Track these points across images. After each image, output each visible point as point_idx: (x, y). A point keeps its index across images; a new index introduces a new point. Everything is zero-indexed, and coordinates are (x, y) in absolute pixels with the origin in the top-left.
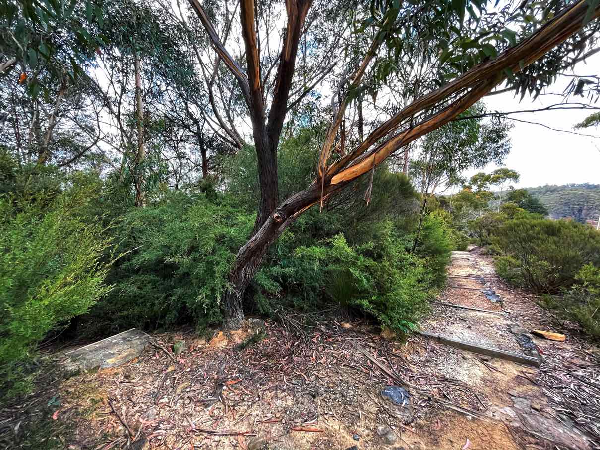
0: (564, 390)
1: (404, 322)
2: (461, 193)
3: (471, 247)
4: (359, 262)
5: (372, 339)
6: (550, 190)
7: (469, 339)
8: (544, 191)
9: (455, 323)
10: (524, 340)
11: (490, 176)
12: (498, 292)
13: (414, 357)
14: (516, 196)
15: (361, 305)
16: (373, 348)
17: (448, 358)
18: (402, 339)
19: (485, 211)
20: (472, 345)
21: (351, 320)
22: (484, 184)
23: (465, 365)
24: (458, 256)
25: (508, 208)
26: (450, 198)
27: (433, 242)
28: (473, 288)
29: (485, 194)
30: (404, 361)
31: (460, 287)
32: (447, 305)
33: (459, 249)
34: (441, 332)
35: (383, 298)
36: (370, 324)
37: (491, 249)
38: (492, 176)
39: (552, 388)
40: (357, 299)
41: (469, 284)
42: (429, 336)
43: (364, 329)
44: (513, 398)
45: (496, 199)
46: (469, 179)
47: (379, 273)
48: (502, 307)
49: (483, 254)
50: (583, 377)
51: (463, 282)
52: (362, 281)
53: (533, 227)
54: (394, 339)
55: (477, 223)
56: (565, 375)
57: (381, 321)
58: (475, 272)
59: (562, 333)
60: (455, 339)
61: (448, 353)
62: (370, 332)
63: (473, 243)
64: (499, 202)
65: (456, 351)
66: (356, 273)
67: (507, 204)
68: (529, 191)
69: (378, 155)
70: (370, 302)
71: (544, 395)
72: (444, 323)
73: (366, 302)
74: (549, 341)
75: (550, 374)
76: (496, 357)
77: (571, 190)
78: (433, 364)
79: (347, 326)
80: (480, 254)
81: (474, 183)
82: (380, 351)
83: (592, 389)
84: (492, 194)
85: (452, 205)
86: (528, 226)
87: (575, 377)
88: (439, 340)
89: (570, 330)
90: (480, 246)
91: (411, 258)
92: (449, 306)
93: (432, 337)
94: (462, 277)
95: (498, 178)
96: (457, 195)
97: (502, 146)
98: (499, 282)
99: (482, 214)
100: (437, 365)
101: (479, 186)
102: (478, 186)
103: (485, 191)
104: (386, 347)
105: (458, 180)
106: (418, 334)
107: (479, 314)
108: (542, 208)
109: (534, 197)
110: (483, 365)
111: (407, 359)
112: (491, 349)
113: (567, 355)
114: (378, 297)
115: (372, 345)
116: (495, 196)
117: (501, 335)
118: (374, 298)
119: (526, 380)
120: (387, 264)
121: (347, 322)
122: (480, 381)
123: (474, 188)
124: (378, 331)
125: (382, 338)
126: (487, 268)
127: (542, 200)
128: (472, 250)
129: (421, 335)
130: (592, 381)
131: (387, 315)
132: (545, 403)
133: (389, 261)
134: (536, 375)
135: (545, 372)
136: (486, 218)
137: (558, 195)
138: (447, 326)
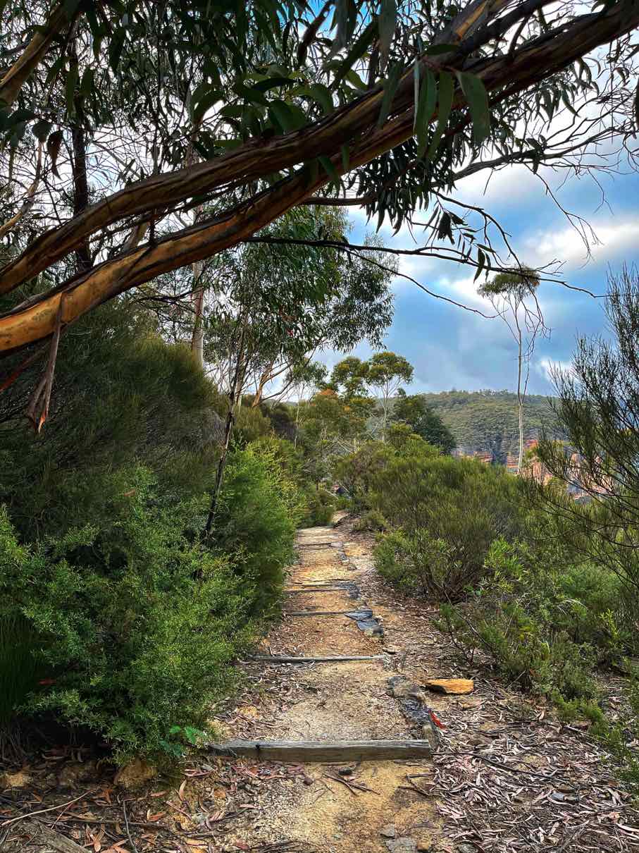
0: (467, 793)
1: (174, 730)
2: (318, 400)
3: (337, 517)
4: (53, 586)
5: (91, 801)
6: (458, 400)
7: (320, 732)
8: (450, 401)
9: (296, 701)
10: (411, 705)
11: (366, 366)
12: (378, 613)
13: (199, 818)
14: (410, 408)
15: (58, 710)
16: (92, 825)
17: (274, 793)
18: (169, 778)
19: (362, 438)
20: (322, 744)
21: (29, 761)
22: (357, 381)
23: (308, 797)
24: (312, 540)
25: (397, 433)
26: (295, 411)
27: (250, 513)
28: (336, 609)
29: (359, 404)
30: (174, 836)
31: (312, 611)
32: (281, 661)
33: (316, 525)
34: (266, 731)
35: (121, 677)
36: (86, 759)
37: (370, 519)
38: (371, 367)
39: (449, 796)
40: (47, 693)
41: (328, 602)
42: (236, 750)
43: (68, 778)
44: (389, 842)
45: (379, 413)
46: (330, 370)
47: (113, 609)
48: (383, 643)
49: (356, 531)
50: (494, 756)
51: (318, 599)
52: (62, 638)
53: (426, 470)
54: (149, 783)
55: (346, 466)
56: (470, 761)
57: (112, 741)
58: (341, 573)
59: (469, 677)
60: (292, 740)
61: (276, 780)
62: (85, 782)
63: (342, 507)
64: (383, 419)
65: (292, 770)
66: (42, 618)
67: (395, 425)
68: (429, 402)
69: (70, 299)
70: (85, 695)
71: (438, 814)
72: (274, 708)
73: (70, 699)
74: (451, 698)
75: (449, 767)
76: (365, 759)
77: (486, 402)
78: (241, 821)
79: (18, 780)
80: (352, 533)
81: (341, 380)
82: (111, 827)
83: (505, 775)
84: (372, 403)
85: (301, 425)
86: (420, 471)
87: (483, 760)
88: (259, 753)
89: (480, 668)
90: (353, 515)
91: (196, 557)
92: (286, 662)
93: (242, 751)
94: (317, 589)
95: (381, 371)
96: (310, 402)
97: (378, 309)
98: (382, 589)
99: (355, 447)
100: (250, 819)
101: (351, 387)
102: (347, 385)
103: (359, 397)
104: (129, 811)
105: (312, 370)
106: (211, 750)
107: (341, 668)
108: (446, 433)
109: (436, 412)
110: (341, 787)
111: (180, 829)
112: (356, 744)
113: (475, 718)
114: (108, 675)
115: (90, 816)
116: (377, 407)
117: (378, 707)
118: (96, 680)
119: (412, 793)
120: (135, 581)
121: (16, 770)
122: (332, 827)
123: (342, 390)
124: (108, 773)
125: (120, 789)
126: (363, 561)
127: (448, 418)
128: (339, 523)
129: (218, 752)
130: (506, 759)
131: (132, 721)
132: (439, 831)
133: (141, 571)
134: (426, 777)
135: (441, 764)
136: (361, 454)
137: (469, 410)
138: (279, 713)
